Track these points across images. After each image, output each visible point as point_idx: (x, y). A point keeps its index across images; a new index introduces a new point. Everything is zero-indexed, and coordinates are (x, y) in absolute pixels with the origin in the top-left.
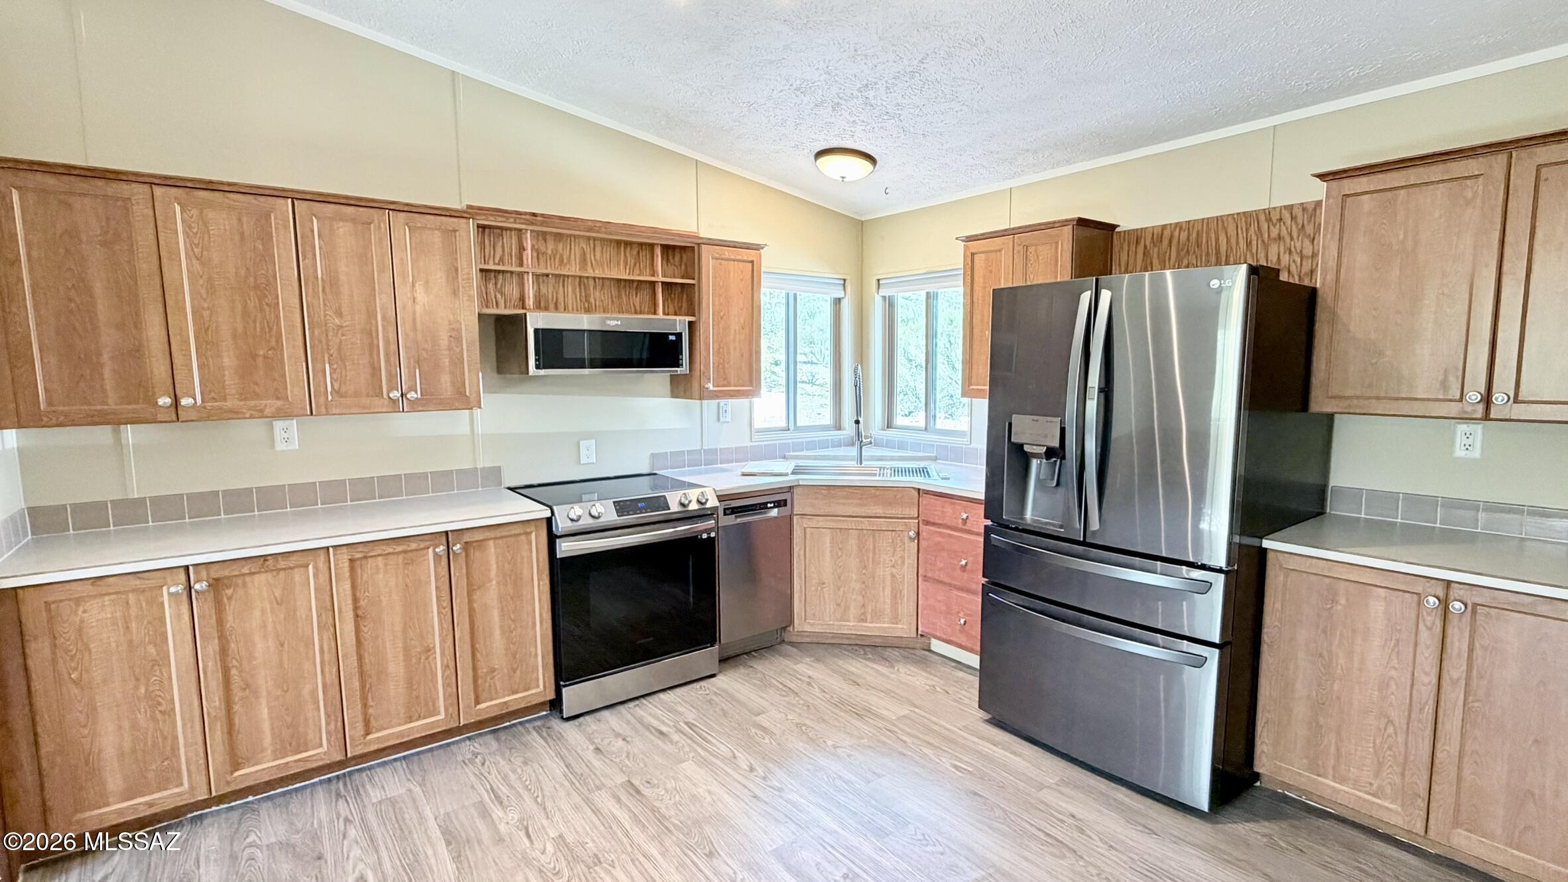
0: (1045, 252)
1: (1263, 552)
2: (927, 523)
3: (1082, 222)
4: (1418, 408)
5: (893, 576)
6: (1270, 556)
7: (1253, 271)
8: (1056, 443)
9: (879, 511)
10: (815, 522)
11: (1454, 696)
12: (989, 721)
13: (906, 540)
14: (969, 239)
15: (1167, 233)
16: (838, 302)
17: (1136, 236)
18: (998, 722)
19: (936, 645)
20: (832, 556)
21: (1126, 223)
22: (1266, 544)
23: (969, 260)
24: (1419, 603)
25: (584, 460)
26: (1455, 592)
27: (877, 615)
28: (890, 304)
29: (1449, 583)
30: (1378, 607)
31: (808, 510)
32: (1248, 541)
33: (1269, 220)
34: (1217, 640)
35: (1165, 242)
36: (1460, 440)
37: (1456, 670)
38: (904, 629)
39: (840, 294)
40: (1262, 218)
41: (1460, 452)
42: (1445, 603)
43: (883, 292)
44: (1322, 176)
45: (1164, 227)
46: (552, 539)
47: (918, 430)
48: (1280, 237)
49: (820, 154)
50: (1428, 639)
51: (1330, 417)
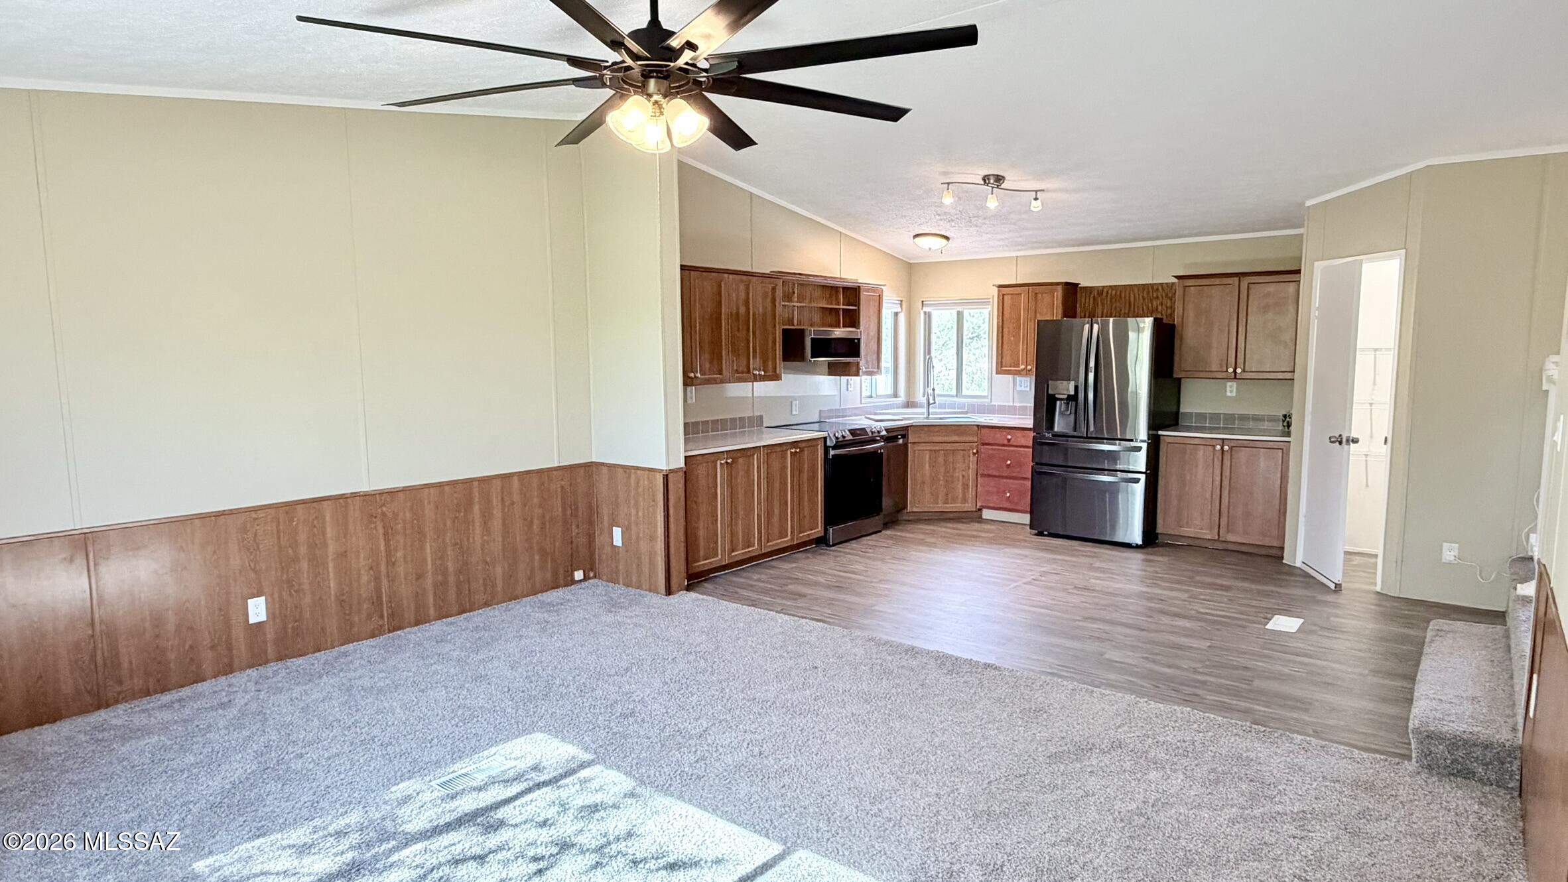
0: (1047, 298)
1: (1159, 436)
2: (983, 444)
3: (1067, 284)
4: (1213, 375)
5: (963, 476)
6: (1161, 437)
7: (1155, 320)
8: (1072, 393)
9: (956, 438)
10: (920, 447)
11: (1226, 482)
12: (1036, 535)
13: (971, 455)
14: (1000, 286)
15: (1105, 290)
16: (896, 314)
17: (1089, 290)
18: (1040, 534)
19: (987, 514)
20: (930, 466)
21: (1084, 283)
22: (1160, 433)
23: (1001, 298)
24: (1214, 449)
25: (794, 413)
26: (1226, 442)
27: (954, 500)
28: (928, 316)
29: (1223, 439)
30: (1201, 453)
31: (917, 440)
32: (1154, 432)
33: (1152, 288)
34: (1144, 470)
35: (1105, 294)
36: (1228, 389)
37: (1227, 473)
38: (969, 506)
39: (899, 310)
40: (1150, 288)
41: (1229, 394)
42: (1222, 448)
43: (926, 309)
44: (1175, 277)
45: (1104, 287)
46: (826, 449)
47: (952, 396)
48: (1157, 297)
49: (916, 236)
50: (1217, 464)
51: (1179, 380)
